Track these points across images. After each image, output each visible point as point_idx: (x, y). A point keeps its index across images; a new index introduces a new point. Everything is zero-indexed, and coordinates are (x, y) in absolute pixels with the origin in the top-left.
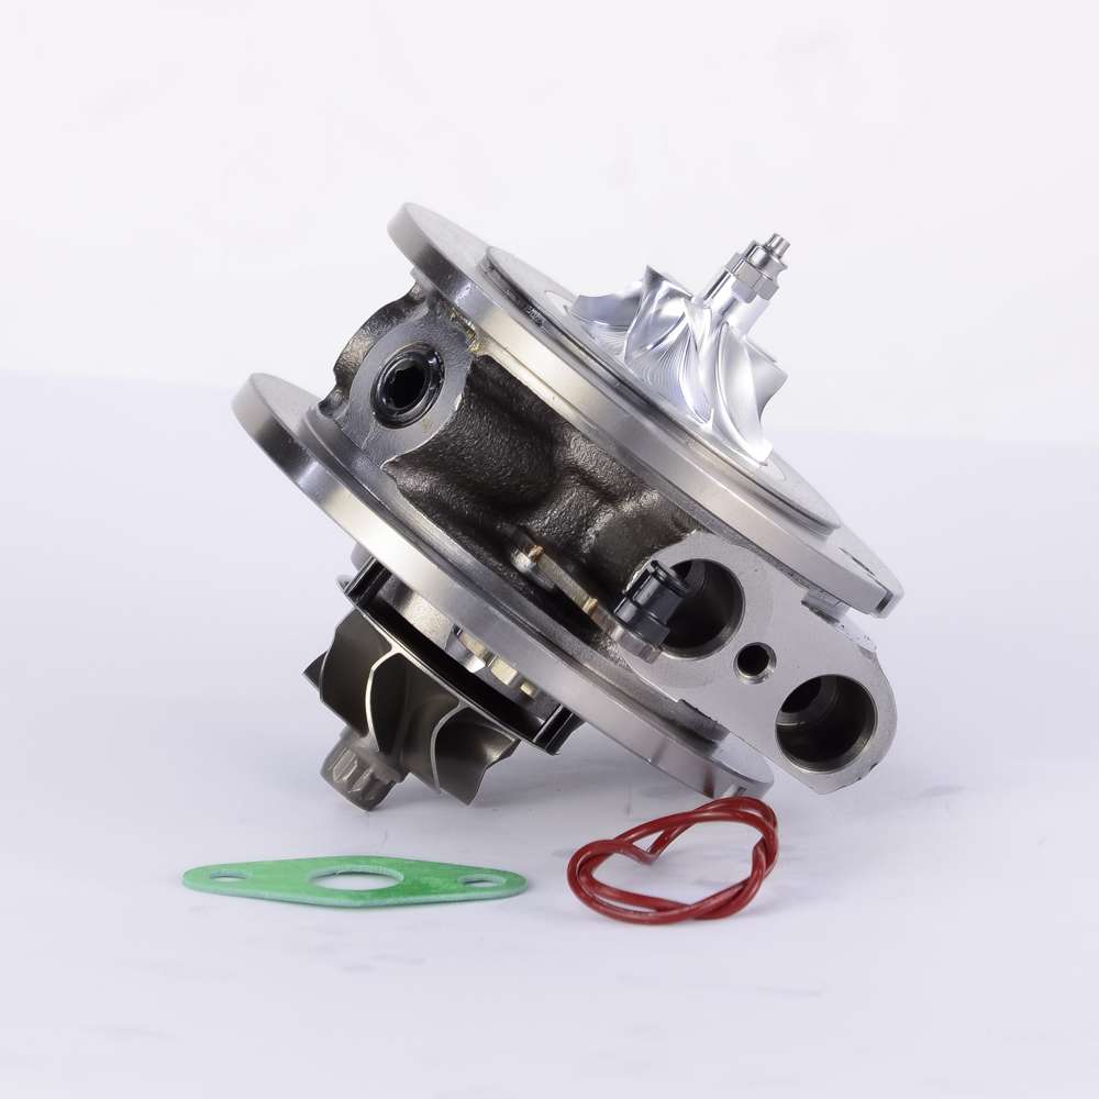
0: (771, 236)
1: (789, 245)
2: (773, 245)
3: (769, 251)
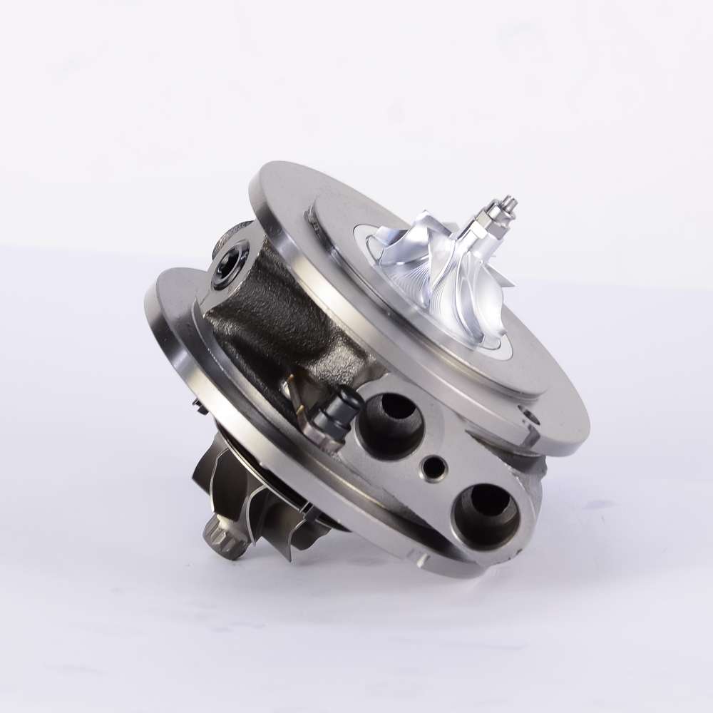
0: (505, 197)
1: (516, 203)
2: (506, 204)
3: (503, 208)
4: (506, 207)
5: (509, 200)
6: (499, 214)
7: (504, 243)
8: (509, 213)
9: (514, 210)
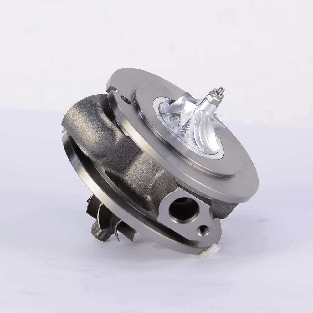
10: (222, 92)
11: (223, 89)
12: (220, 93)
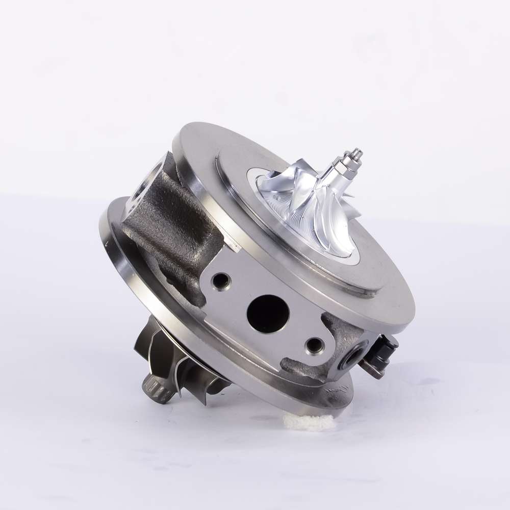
0: (353, 150)
1: (362, 154)
2: (354, 154)
3: (352, 158)
4: (354, 156)
5: (357, 152)
6: (350, 163)
7: (353, 182)
8: (357, 161)
9: (361, 159)
10: (359, 155)
11: (360, 151)
12: (356, 158)
